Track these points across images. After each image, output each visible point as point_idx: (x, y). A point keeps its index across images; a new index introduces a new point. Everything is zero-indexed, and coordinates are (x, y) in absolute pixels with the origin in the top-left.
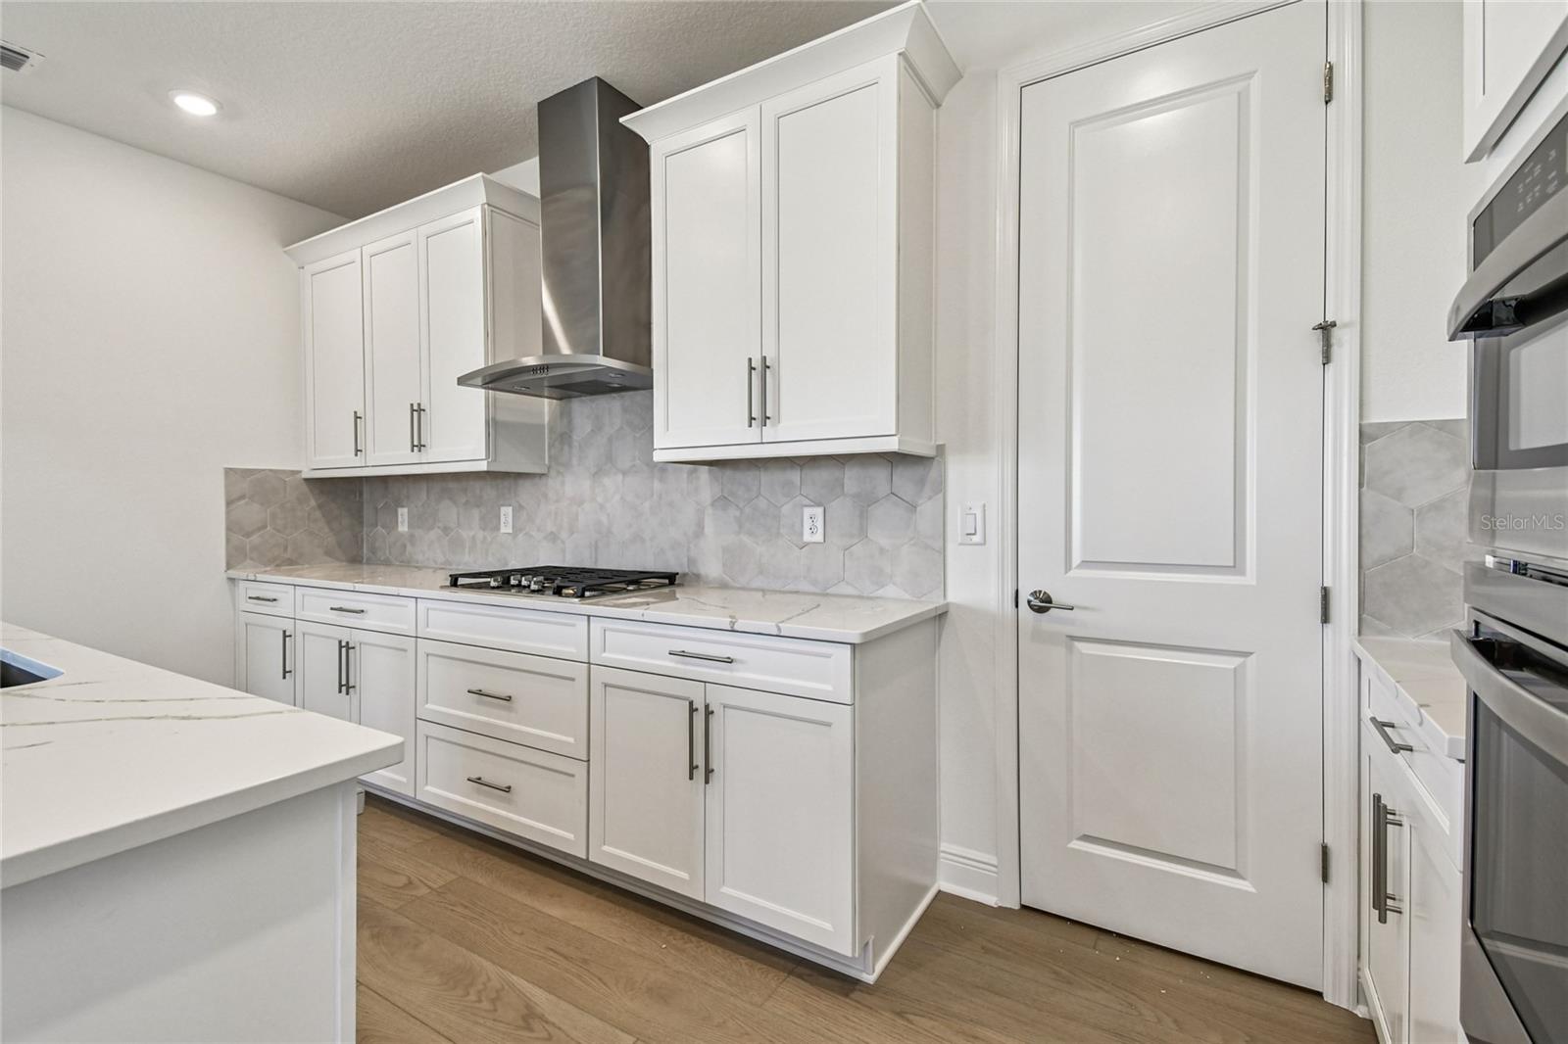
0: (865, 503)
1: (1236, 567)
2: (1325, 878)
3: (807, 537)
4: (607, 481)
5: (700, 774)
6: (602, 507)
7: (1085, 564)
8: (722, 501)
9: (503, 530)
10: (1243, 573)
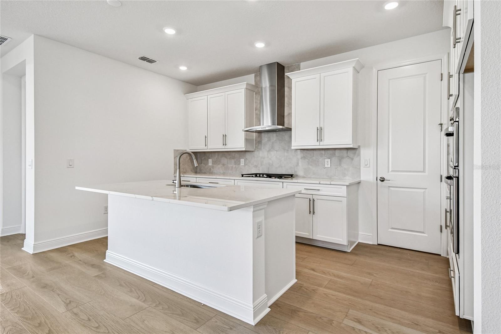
0: (341, 159)
1: (424, 171)
2: (441, 232)
3: (326, 166)
4: (272, 153)
5: (312, 213)
6: (270, 159)
7: (392, 171)
8: (304, 158)
9: (241, 165)
10: (425, 172)
